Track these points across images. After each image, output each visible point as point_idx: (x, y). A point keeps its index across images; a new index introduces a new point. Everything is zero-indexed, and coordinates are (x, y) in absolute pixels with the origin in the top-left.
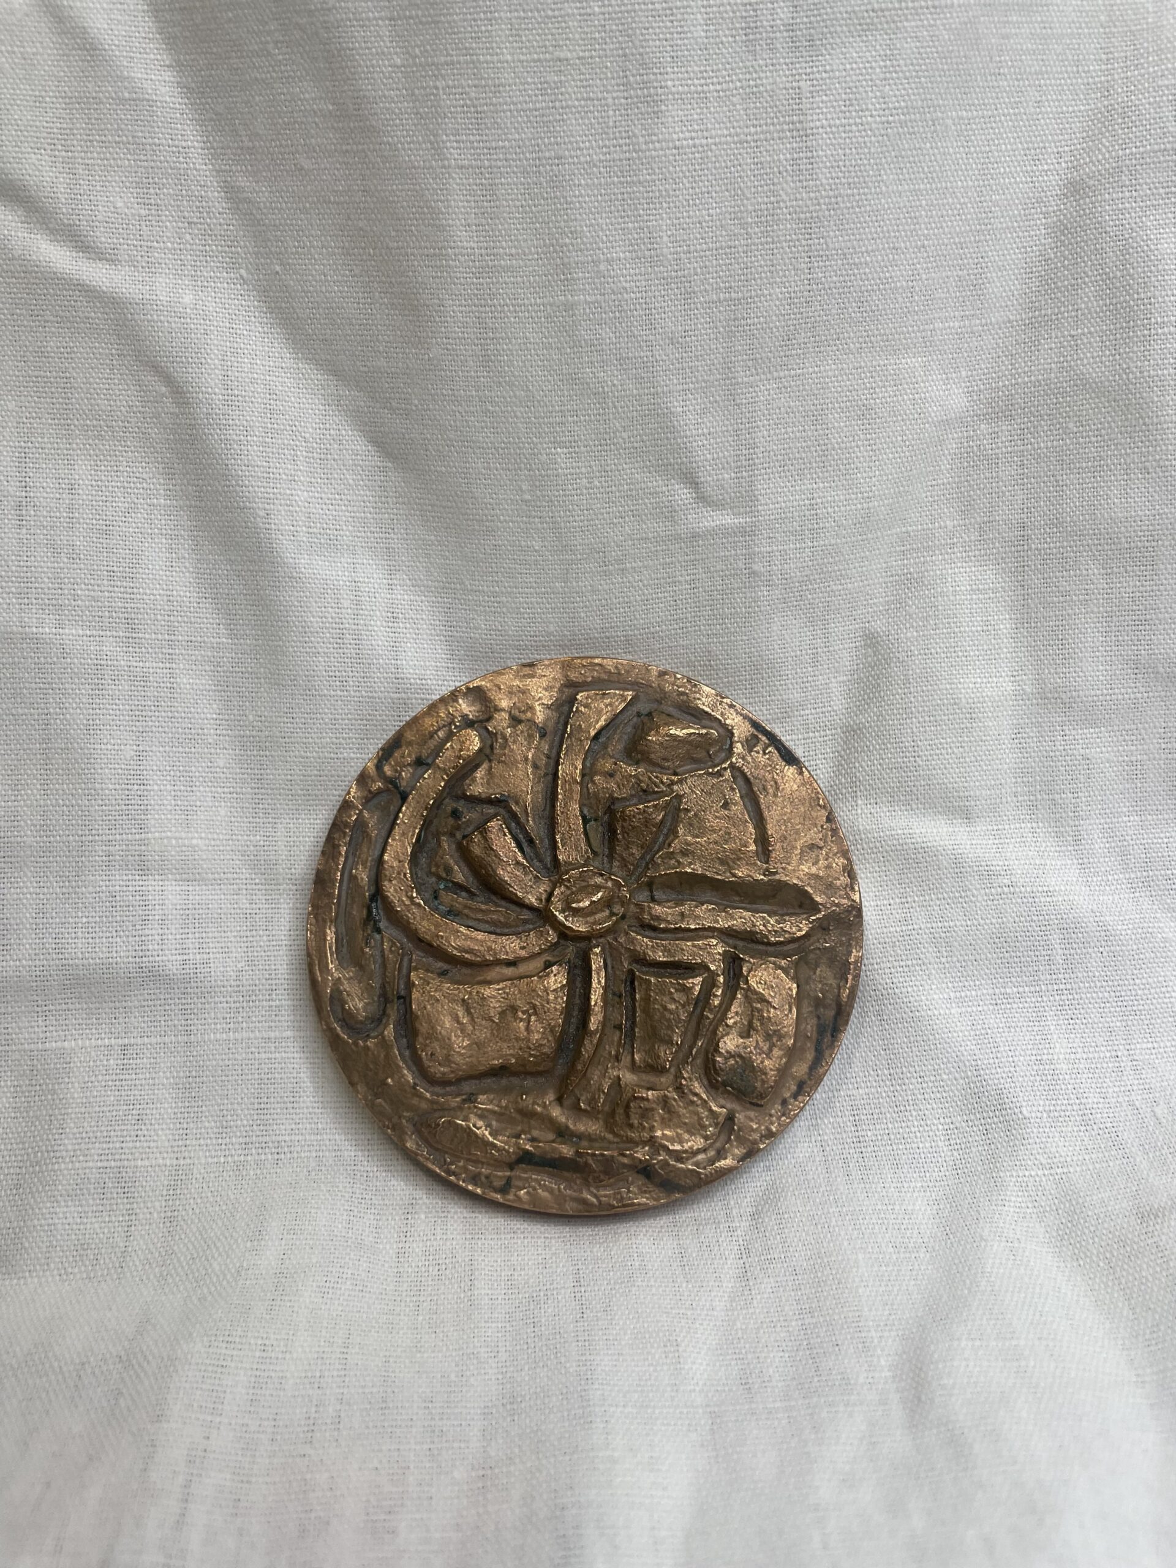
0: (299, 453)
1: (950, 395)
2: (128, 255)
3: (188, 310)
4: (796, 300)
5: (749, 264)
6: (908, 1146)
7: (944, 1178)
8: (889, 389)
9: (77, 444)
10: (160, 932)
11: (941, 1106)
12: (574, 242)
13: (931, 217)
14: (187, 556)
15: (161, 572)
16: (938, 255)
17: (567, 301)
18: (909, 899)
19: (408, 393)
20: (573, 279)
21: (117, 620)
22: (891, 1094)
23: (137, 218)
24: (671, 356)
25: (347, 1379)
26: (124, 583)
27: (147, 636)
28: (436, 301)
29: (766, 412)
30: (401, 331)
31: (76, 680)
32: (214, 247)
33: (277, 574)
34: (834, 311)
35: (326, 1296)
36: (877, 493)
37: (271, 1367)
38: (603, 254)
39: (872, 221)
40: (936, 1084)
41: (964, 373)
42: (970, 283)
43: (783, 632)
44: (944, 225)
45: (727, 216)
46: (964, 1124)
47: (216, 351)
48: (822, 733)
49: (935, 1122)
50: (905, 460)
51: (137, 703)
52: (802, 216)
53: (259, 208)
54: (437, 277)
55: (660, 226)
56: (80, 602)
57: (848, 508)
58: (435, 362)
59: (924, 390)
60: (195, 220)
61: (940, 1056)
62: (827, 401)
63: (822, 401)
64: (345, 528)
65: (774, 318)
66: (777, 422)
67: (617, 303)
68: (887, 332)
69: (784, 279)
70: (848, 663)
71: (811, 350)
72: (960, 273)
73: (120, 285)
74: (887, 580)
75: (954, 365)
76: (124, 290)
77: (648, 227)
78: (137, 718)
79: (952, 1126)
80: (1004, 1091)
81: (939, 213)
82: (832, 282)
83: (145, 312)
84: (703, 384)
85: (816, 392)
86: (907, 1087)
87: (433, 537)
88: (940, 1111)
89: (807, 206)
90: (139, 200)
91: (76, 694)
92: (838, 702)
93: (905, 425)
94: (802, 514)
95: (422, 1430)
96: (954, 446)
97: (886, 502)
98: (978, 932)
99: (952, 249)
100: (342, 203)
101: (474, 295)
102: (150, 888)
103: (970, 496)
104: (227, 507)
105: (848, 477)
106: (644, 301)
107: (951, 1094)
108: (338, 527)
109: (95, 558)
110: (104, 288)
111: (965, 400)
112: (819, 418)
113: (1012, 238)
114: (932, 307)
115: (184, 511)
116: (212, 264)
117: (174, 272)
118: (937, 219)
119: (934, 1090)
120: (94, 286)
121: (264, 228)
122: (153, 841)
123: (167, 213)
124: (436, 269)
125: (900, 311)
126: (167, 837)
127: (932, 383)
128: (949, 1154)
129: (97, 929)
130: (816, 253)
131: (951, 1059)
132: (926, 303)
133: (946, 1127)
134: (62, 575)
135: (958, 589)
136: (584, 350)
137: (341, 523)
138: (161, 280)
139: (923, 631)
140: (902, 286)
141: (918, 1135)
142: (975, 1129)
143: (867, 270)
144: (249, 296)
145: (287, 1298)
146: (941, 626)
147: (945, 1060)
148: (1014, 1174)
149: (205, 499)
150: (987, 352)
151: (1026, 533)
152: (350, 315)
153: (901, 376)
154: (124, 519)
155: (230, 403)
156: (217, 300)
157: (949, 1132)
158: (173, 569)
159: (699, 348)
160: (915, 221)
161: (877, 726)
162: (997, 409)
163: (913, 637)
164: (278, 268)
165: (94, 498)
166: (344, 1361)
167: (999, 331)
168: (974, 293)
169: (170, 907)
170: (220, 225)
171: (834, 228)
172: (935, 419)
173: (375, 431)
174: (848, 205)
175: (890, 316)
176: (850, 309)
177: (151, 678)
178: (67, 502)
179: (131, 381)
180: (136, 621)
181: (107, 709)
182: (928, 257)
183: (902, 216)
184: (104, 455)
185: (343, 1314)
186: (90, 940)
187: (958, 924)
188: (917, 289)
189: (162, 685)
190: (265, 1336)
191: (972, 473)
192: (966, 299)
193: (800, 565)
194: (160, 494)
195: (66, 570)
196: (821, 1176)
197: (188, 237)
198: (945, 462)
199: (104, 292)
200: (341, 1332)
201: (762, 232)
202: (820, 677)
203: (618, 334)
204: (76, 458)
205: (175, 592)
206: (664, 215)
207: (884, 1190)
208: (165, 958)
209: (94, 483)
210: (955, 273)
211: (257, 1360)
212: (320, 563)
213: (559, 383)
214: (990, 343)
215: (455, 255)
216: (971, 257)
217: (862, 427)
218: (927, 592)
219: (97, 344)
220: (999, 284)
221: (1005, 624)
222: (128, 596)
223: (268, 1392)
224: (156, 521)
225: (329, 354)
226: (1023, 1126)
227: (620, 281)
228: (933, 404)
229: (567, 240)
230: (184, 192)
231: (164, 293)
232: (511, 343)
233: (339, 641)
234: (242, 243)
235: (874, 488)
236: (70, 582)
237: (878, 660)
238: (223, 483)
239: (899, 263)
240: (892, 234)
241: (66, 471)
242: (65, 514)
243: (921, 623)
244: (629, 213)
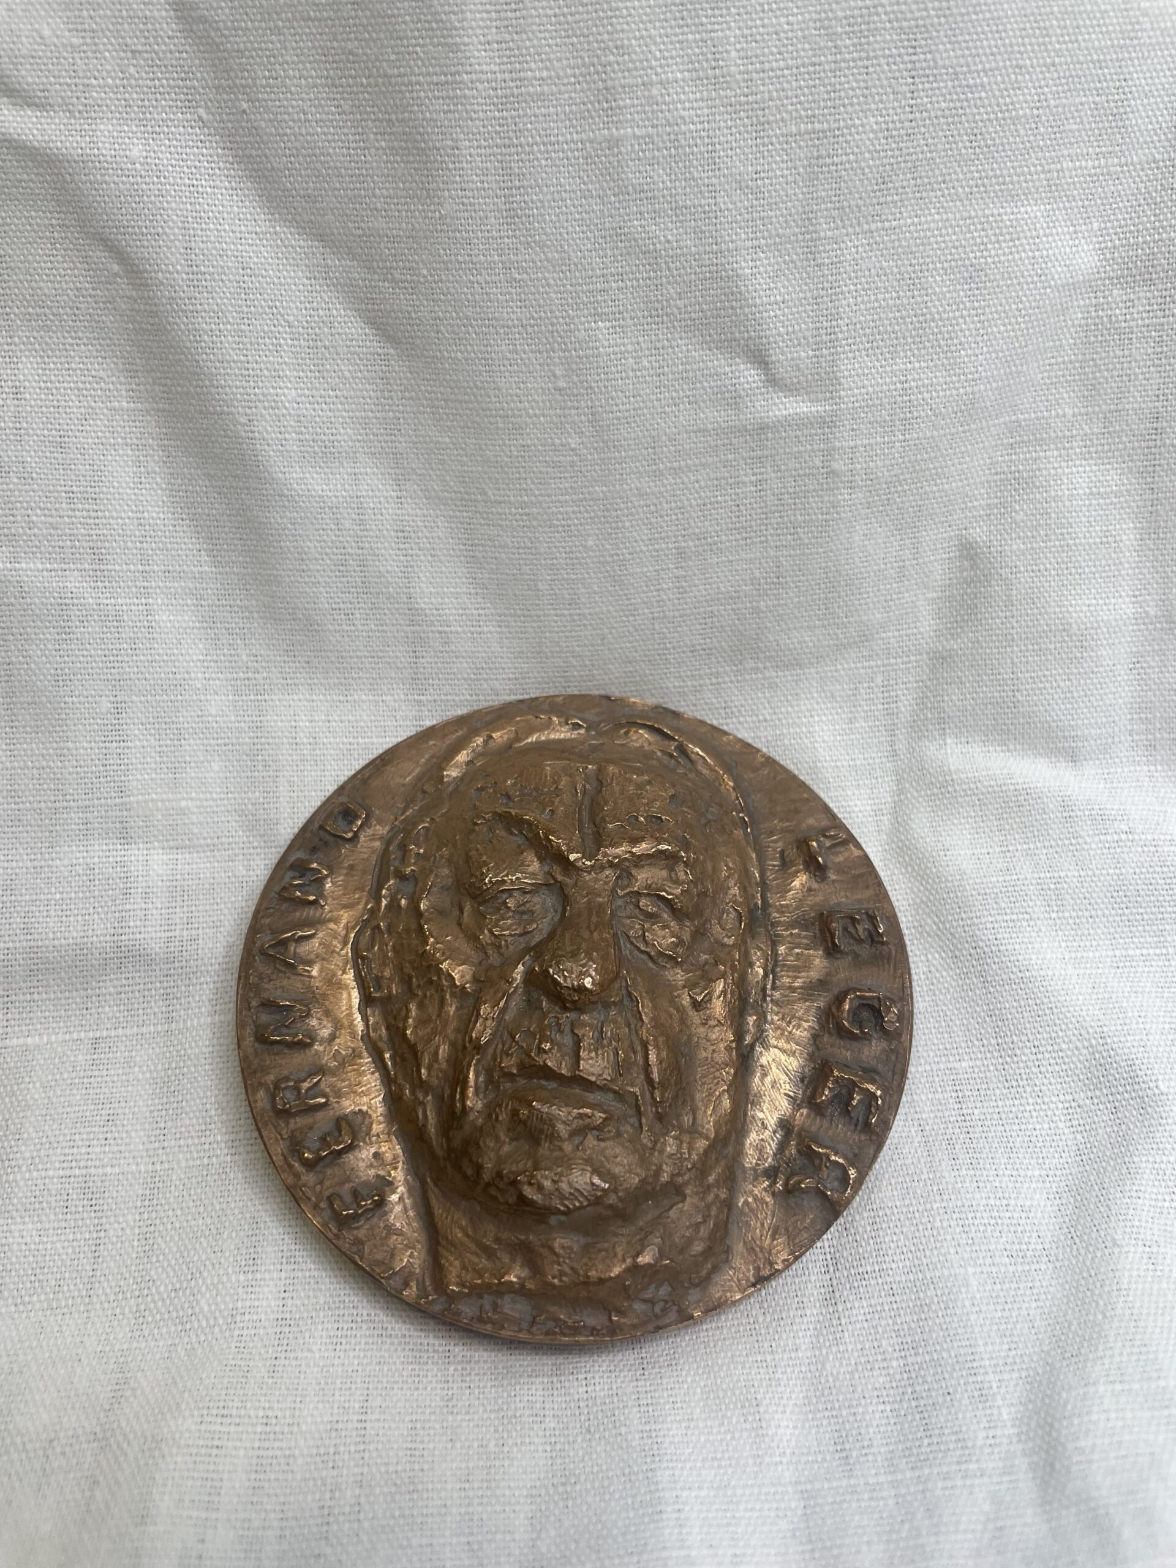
0: (282, 341)
1: (1078, 252)
2: (62, 97)
3: (138, 165)
4: (894, 133)
5: (838, 87)
6: (1023, 1127)
7: (1066, 1166)
8: (1003, 245)
9: (19, 337)
10: (144, 906)
11: (1060, 1080)
12: (620, 59)
13: (1065, 27)
14: (157, 469)
15: (128, 491)
16: (1071, 76)
17: (611, 135)
18: (1011, 848)
19: (414, 261)
20: (619, 108)
21: (82, 550)
22: (1000, 1067)
23: (69, 49)
24: (738, 204)
25: (367, 1455)
26: (87, 506)
27: (117, 567)
28: (450, 143)
29: (853, 275)
30: (404, 183)
31: (39, 623)
32: (164, 81)
33: (265, 492)
34: (940, 146)
35: (338, 1347)
36: (983, 374)
37: (276, 1444)
38: (656, 74)
39: (991, 32)
40: (1054, 1055)
41: (1096, 225)
42: (1108, 112)
43: (866, 542)
44: (1080, 38)
45: (811, 24)
46: (1088, 1102)
47: (175, 217)
48: (905, 659)
49: (1054, 1099)
50: (1019, 333)
51: (110, 646)
52: (905, 24)
53: (219, 29)
54: (450, 111)
55: (727, 37)
56: (36, 531)
57: (948, 393)
58: (448, 220)
59: (1047, 246)
60: (140, 48)
61: (1058, 1022)
62: (928, 260)
63: (921, 261)
64: (342, 431)
65: (867, 155)
66: (866, 286)
67: (672, 137)
68: (1005, 172)
69: (881, 106)
70: (939, 577)
71: (910, 195)
72: (1097, 99)
73: (54, 138)
74: (991, 478)
75: (1085, 215)
76: (59, 144)
77: (712, 39)
78: (112, 665)
79: (1073, 1104)
80: (1137, 1062)
81: (1075, 24)
82: (940, 109)
83: (87, 171)
84: (778, 240)
85: (914, 249)
86: (1019, 1059)
87: (447, 440)
88: (1059, 1086)
89: (911, 12)
90: (70, 26)
91: (40, 640)
92: (926, 624)
93: (1022, 289)
94: (893, 400)
95: (458, 1518)
96: (1080, 315)
97: (994, 385)
98: (1093, 884)
99: (1089, 68)
100: (326, 19)
101: (496, 132)
102: (133, 858)
103: (1095, 379)
104: (201, 412)
105: (949, 354)
106: (706, 134)
107: (1072, 1066)
108: (334, 431)
109: (50, 477)
110: (36, 143)
111: (1096, 258)
112: (917, 281)
113: (1163, 57)
114: (1061, 142)
115: (150, 415)
116: (163, 102)
117: (118, 115)
118: (1071, 31)
119: (1052, 1061)
120: (23, 141)
121: (226, 55)
122: (135, 805)
123: (105, 40)
124: (448, 101)
125: (1021, 146)
126: (152, 800)
127: (1057, 238)
128: (1071, 1136)
129: (72, 907)
130: (921, 72)
131: (1070, 1026)
132: (1053, 136)
133: (1067, 1105)
134: (13, 499)
135: (1075, 492)
136: (631, 198)
137: (337, 425)
138: (102, 127)
139: (1031, 543)
140: (1025, 115)
141: (1034, 1114)
142: (1101, 1107)
143: (983, 94)
144: (211, 142)
145: (292, 1355)
146: (1053, 537)
147: (1064, 1027)
148: (1151, 1159)
149: (175, 401)
150: (1125, 199)
151: (1160, 425)
152: (338, 164)
153: (1018, 229)
154: (81, 428)
155: (196, 283)
156: (172, 149)
157: (1070, 1111)
158: (143, 486)
159: (774, 194)
160: (1044, 32)
161: (972, 654)
162: (1134, 271)
163: (1019, 550)
164: (245, 106)
165: (43, 403)
166: (363, 1432)
167: (1141, 173)
168: (1114, 124)
169: (155, 878)
170: (171, 52)
171: (945, 40)
172: (1059, 282)
173: (374, 310)
174: (963, 10)
175: (1009, 153)
176: (960, 144)
177: (125, 617)
178: (12, 409)
179: (77, 257)
180: (103, 551)
181: (76, 656)
182: (1059, 78)
183: (1028, 25)
184: (51, 350)
185: (360, 1368)
186: (64, 918)
187: (1069, 874)
188: (1043, 118)
189: (139, 624)
190: (267, 1405)
191: (1099, 349)
192: (1103, 131)
193: (888, 463)
194: (121, 396)
195: (16, 493)
196: (922, 1161)
197: (132, 70)
198: (1068, 335)
199: (35, 148)
200: (358, 1393)
201: (854, 45)
202: (906, 595)
203: (673, 177)
204: (19, 354)
205: (146, 514)
206: (732, 24)
207: (997, 1179)
208: (146, 936)
209: (42, 384)
210: (1091, 99)
211: (258, 1436)
212: (315, 476)
213: (600, 240)
214: (1130, 188)
215: (472, 82)
216: (1112, 80)
217: (969, 293)
218: (1038, 496)
219: (33, 213)
220: (1143, 114)
221: (1128, 534)
222: (92, 521)
223: (273, 1476)
224: (119, 429)
225: (313, 214)
226: (1160, 1104)
227: (677, 109)
228: (1056, 264)
229: (612, 58)
230: (124, 12)
231: (107, 145)
232: (541, 192)
233: (341, 568)
234: (199, 75)
235: (980, 369)
236: (22, 507)
237: (976, 575)
238: (194, 383)
239: (1023, 85)
240: (1016, 48)
241: (9, 371)
242: (11, 425)
243: (1029, 534)
244: (689, 21)
